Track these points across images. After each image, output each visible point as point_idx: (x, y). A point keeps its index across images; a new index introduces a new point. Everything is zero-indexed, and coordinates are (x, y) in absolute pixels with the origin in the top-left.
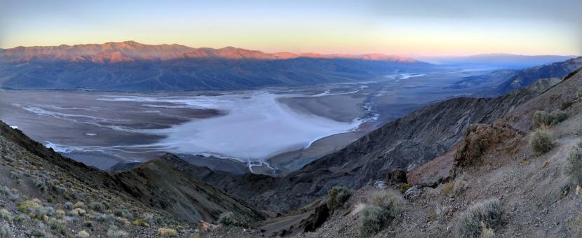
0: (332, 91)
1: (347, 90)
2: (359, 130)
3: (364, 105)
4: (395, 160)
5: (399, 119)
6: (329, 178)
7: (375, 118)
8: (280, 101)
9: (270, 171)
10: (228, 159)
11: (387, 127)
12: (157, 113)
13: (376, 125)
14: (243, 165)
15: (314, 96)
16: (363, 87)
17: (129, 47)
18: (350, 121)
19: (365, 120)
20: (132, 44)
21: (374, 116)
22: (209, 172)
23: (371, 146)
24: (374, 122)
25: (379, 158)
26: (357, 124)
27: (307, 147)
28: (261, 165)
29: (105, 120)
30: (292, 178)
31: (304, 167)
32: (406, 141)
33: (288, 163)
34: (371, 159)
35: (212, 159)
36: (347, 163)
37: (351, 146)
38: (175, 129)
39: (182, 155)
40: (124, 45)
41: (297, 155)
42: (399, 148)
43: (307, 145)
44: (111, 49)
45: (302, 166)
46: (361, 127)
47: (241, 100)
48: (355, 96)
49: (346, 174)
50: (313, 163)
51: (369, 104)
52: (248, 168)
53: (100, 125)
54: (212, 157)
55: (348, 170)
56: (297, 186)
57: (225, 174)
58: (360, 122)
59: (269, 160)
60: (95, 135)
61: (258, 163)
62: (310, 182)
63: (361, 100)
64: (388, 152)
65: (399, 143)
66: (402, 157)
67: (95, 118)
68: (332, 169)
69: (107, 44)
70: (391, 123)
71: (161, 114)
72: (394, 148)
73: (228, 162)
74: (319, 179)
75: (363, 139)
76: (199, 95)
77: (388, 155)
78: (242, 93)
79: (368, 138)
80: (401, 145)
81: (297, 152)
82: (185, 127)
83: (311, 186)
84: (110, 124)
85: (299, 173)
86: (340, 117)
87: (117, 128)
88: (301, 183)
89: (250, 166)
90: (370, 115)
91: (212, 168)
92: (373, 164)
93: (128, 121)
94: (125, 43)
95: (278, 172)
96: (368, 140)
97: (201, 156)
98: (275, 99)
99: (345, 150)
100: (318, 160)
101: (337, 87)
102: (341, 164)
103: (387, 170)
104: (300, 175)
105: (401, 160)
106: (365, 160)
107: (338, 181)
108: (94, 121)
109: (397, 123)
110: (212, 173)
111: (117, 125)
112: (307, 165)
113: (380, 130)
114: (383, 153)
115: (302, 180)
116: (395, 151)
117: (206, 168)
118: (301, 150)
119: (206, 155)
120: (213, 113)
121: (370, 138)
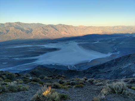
0: (100, 41)
1: (106, 41)
2: (111, 57)
3: (113, 47)
4: (127, 71)
5: (131, 55)
6: (98, 73)
7: (118, 53)
8: (79, 45)
9: (76, 69)
10: (61, 65)
11: (125, 57)
12: (33, 51)
13: (118, 56)
14: (67, 67)
15: (92, 43)
16: (113, 40)
17: (17, 25)
18: (107, 53)
19: (114, 54)
20: (19, 23)
21: (117, 52)
22: (55, 70)
23: (116, 64)
24: (118, 54)
25: (120, 69)
26: (109, 55)
27: (89, 62)
28: (72, 67)
29: (10, 56)
30: (84, 72)
31: (88, 69)
32: (133, 64)
33: (82, 67)
34: (116, 68)
35: (56, 65)
36: (105, 69)
37: (107, 63)
38: (41, 56)
39: (44, 65)
40: (15, 24)
41: (85, 64)
42: (130, 66)
43: (89, 61)
44: (9, 25)
45: (87, 68)
46: (111, 56)
47: (65, 44)
48: (110, 43)
49: (105, 72)
50: (92, 67)
51: (116, 47)
52: (68, 68)
53: (8, 59)
54: (55, 65)
55: (106, 71)
56: (86, 74)
57: (61, 70)
58: (111, 54)
59: (76, 66)
60: (7, 63)
61: (71, 66)
62: (91, 73)
63: (112, 45)
64: (124, 67)
65: (130, 64)
66: (131, 70)
67: (6, 56)
68: (99, 70)
69: (7, 23)
70: (126, 56)
71: (35, 51)
72: (127, 66)
73: (61, 66)
74: (94, 73)
75: (112, 61)
76: (49, 43)
77: (124, 68)
78: (65, 42)
79: (115, 60)
80: (131, 66)
81: (85, 63)
82: (45, 55)
83: (92, 75)
84: (13, 58)
85: (87, 70)
86: (103, 51)
87: (17, 59)
88: (88, 74)
89: (69, 67)
90: (116, 51)
91: (56, 68)
92: (117, 70)
93: (21, 55)
94: (16, 23)
95: (78, 69)
96: (115, 61)
97: (52, 65)
98: (77, 44)
99: (104, 64)
100: (94, 66)
101: (103, 40)
102: (103, 69)
103: (123, 74)
104: (87, 71)
105: (130, 71)
106: (113, 69)
107: (102, 74)
108: (6, 57)
109: (129, 56)
110: (56, 70)
111: (17, 57)
112: (89, 68)
113: (120, 58)
114: (121, 67)
115: (88, 73)
116: (128, 67)
117: (54, 69)
118: (87, 63)
119: (53, 64)
120: (55, 49)
121: (116, 61)
